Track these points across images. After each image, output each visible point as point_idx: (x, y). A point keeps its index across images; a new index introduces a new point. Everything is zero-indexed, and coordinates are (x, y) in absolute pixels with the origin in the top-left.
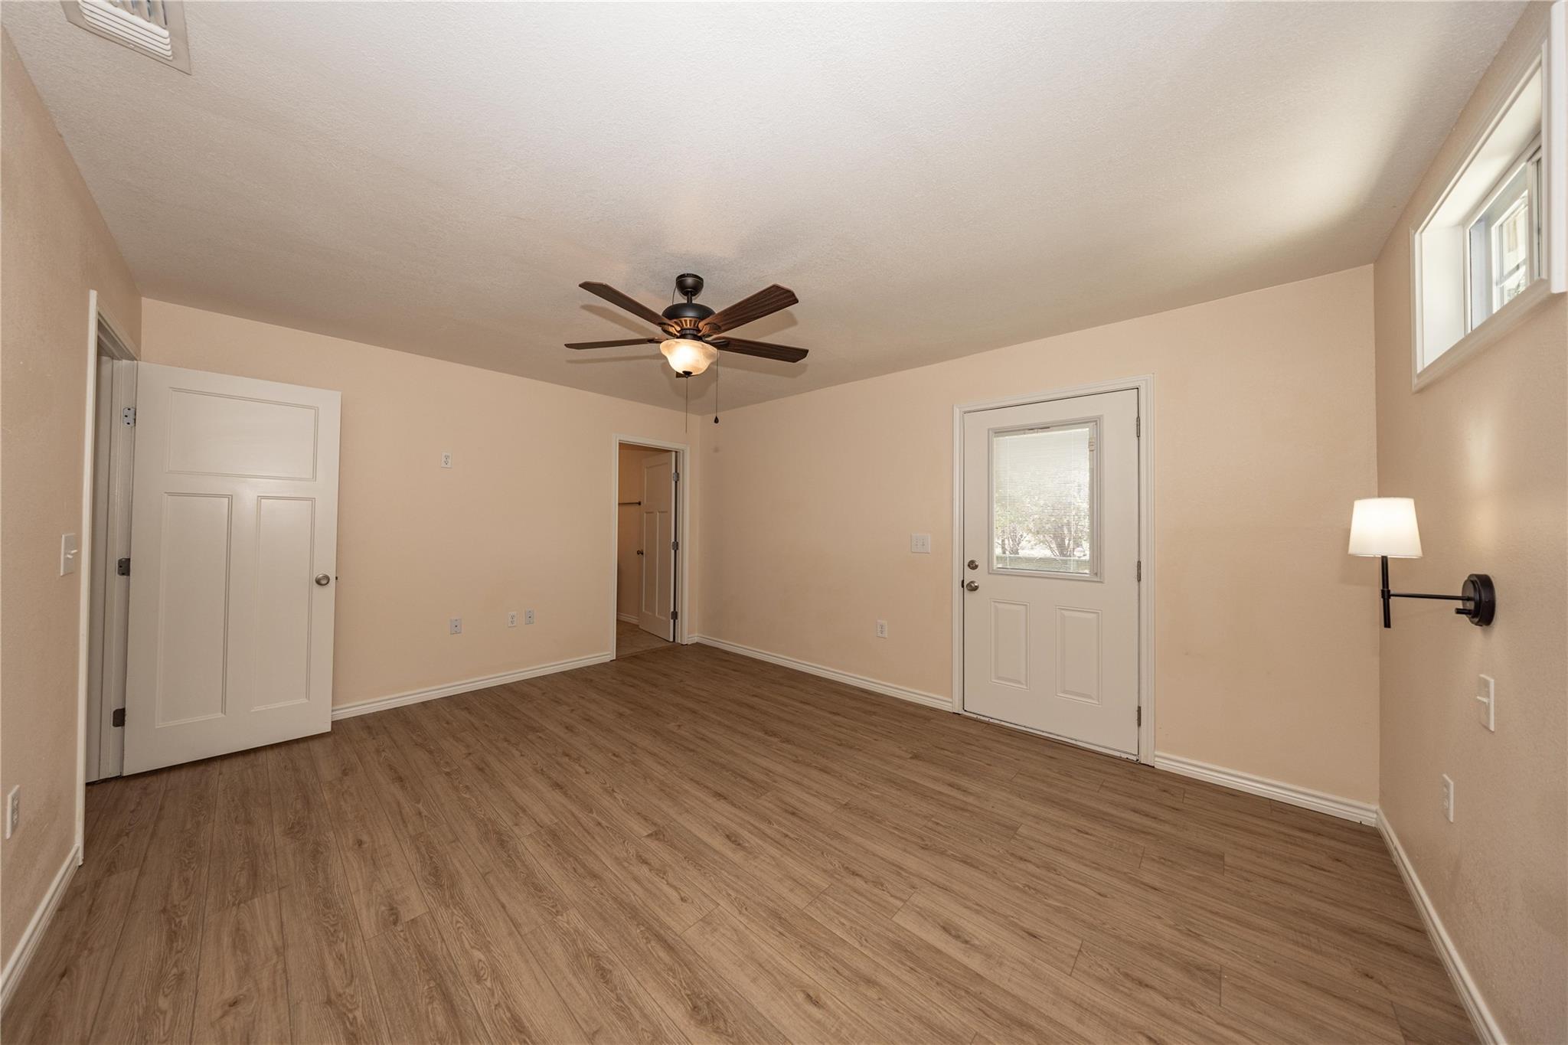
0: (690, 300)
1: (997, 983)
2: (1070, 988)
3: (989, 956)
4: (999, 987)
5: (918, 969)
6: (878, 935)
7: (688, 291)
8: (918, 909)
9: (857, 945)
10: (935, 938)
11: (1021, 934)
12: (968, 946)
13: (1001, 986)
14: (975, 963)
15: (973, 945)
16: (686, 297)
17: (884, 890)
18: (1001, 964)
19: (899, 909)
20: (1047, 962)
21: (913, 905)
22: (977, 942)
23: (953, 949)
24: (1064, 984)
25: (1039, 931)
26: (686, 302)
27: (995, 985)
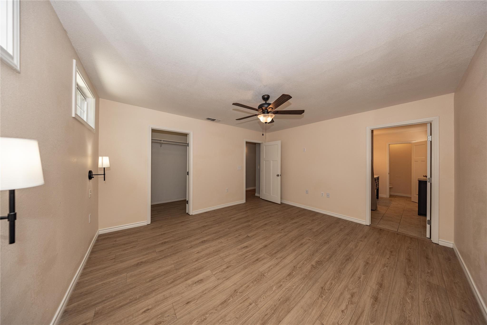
0: (266, 102)
1: (183, 283)
2: (170, 300)
3: (189, 286)
4: (182, 283)
5: (195, 269)
6: (206, 265)
7: (265, 100)
8: (210, 277)
9: (206, 261)
10: (200, 276)
11: (190, 299)
12: (194, 283)
13: (181, 284)
14: (189, 282)
15: (194, 284)
16: (265, 101)
17: (220, 272)
18: (186, 287)
19: (212, 272)
20: (179, 300)
21: (212, 276)
22: (194, 285)
23: (196, 279)
24: (172, 299)
25: (188, 306)
26: (265, 103)
27: (182, 282)
